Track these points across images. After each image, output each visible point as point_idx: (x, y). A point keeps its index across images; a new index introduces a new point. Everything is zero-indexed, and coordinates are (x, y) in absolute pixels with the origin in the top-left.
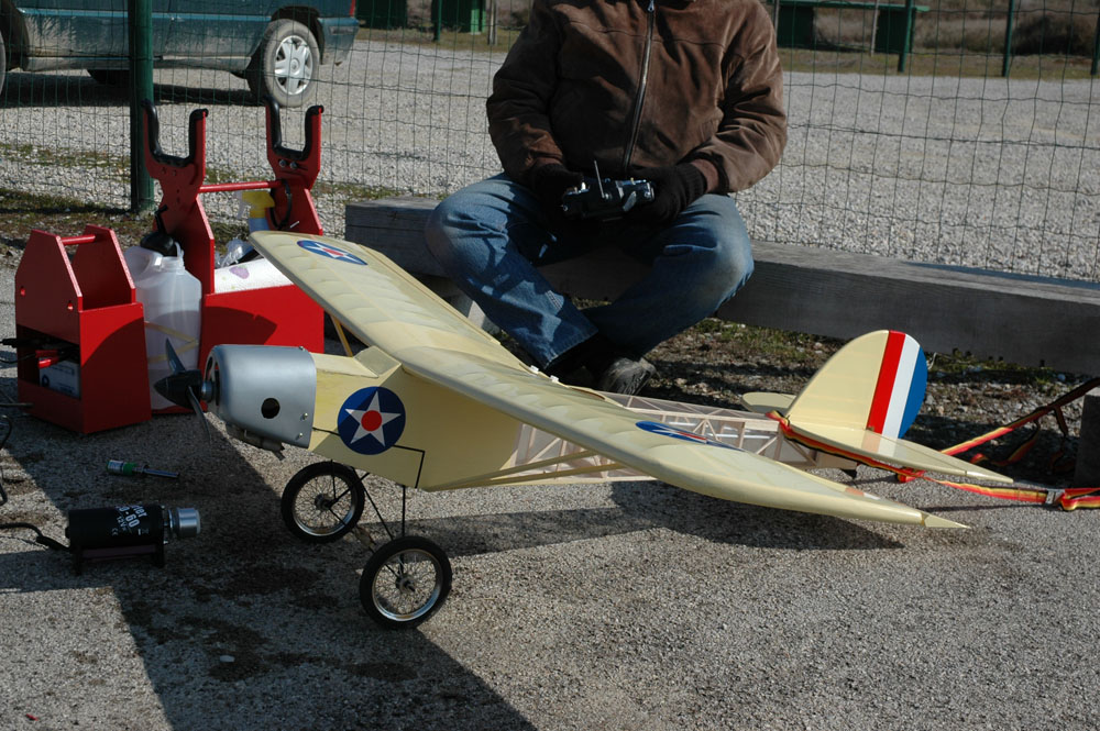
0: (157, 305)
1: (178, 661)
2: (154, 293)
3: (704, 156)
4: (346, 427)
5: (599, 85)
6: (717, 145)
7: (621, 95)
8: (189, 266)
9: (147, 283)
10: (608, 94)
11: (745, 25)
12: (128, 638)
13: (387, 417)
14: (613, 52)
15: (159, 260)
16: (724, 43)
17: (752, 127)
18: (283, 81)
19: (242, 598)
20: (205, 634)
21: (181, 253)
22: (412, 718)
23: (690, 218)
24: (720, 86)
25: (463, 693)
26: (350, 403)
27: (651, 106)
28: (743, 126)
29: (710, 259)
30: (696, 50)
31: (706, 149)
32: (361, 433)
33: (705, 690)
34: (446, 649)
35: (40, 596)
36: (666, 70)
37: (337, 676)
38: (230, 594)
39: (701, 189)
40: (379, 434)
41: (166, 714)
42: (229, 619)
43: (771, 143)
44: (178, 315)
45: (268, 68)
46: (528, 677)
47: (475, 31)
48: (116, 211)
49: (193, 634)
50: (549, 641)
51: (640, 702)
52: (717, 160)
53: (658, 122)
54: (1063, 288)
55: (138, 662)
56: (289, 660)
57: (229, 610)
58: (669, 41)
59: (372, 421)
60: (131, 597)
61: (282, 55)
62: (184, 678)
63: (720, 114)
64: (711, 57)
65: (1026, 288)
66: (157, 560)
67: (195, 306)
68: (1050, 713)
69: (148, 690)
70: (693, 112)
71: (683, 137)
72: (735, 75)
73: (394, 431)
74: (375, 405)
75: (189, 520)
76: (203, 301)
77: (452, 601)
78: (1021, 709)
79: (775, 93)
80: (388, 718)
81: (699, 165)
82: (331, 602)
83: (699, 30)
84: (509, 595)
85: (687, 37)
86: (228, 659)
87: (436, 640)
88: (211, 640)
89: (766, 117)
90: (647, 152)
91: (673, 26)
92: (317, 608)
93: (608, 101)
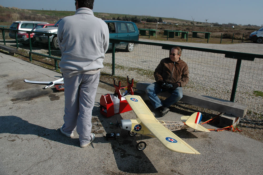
0: (115, 103)
1: (117, 155)
2: (114, 101)
3: (179, 82)
4: (135, 129)
5: (167, 73)
6: (180, 81)
7: (170, 74)
8: (118, 98)
9: (114, 100)
10: (168, 74)
11: (185, 67)
12: (112, 151)
13: (139, 127)
14: (169, 69)
15: (115, 97)
16: (182, 69)
17: (185, 79)
18: (130, 49)
19: (124, 145)
20: (120, 150)
21: (117, 96)
22: (141, 165)
23: (176, 90)
24: (181, 74)
25: (147, 161)
26: (135, 126)
27: (173, 76)
28: (184, 79)
29: (178, 96)
30: (179, 69)
31: (179, 81)
32: (137, 129)
33: (173, 161)
34: (145, 154)
35: (103, 144)
36: (175, 72)
37: (134, 157)
38: (123, 144)
39: (178, 86)
40: (139, 129)
41: (116, 163)
42: (122, 148)
43: (187, 81)
44: (117, 104)
45: (128, 48)
46: (154, 159)
47: (154, 36)
48: (110, 75)
49: (119, 150)
50: (157, 153)
51: (166, 163)
52: (180, 83)
53: (174, 78)
54: (220, 101)
55: (113, 154)
56: (129, 155)
57: (122, 147)
58: (176, 68)
59: (138, 128)
60: (113, 144)
61: (130, 46)
62: (118, 157)
63: (181, 77)
64: (181, 70)
65: (215, 101)
66: (115, 139)
67: (119, 102)
68: (210, 166)
69: (114, 159)
70: (178, 77)
71: (176, 79)
72: (183, 73)
73: (140, 129)
74: (138, 126)
75: (118, 135)
76: (120, 102)
77: (147, 146)
78: (207, 165)
79: (188, 75)
80: (139, 165)
81: (178, 83)
82: (133, 146)
83: (180, 67)
84: (153, 145)
85: (178, 68)
86: (123, 155)
87: (144, 153)
88: (121, 152)
89: (187, 78)
90: (172, 81)
91: (177, 66)
92: (132, 147)
93: (168, 75)
